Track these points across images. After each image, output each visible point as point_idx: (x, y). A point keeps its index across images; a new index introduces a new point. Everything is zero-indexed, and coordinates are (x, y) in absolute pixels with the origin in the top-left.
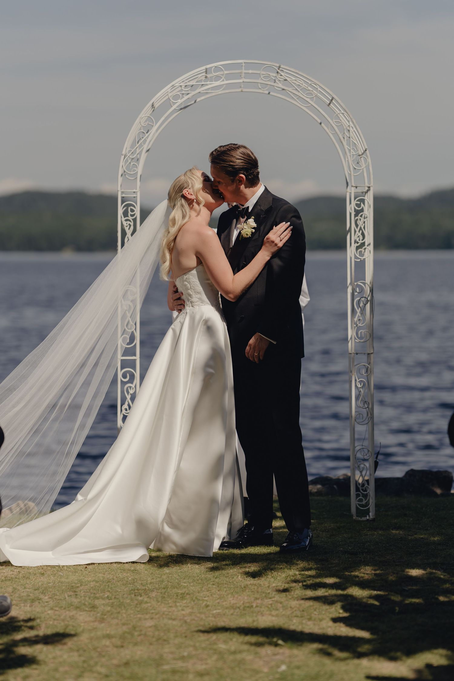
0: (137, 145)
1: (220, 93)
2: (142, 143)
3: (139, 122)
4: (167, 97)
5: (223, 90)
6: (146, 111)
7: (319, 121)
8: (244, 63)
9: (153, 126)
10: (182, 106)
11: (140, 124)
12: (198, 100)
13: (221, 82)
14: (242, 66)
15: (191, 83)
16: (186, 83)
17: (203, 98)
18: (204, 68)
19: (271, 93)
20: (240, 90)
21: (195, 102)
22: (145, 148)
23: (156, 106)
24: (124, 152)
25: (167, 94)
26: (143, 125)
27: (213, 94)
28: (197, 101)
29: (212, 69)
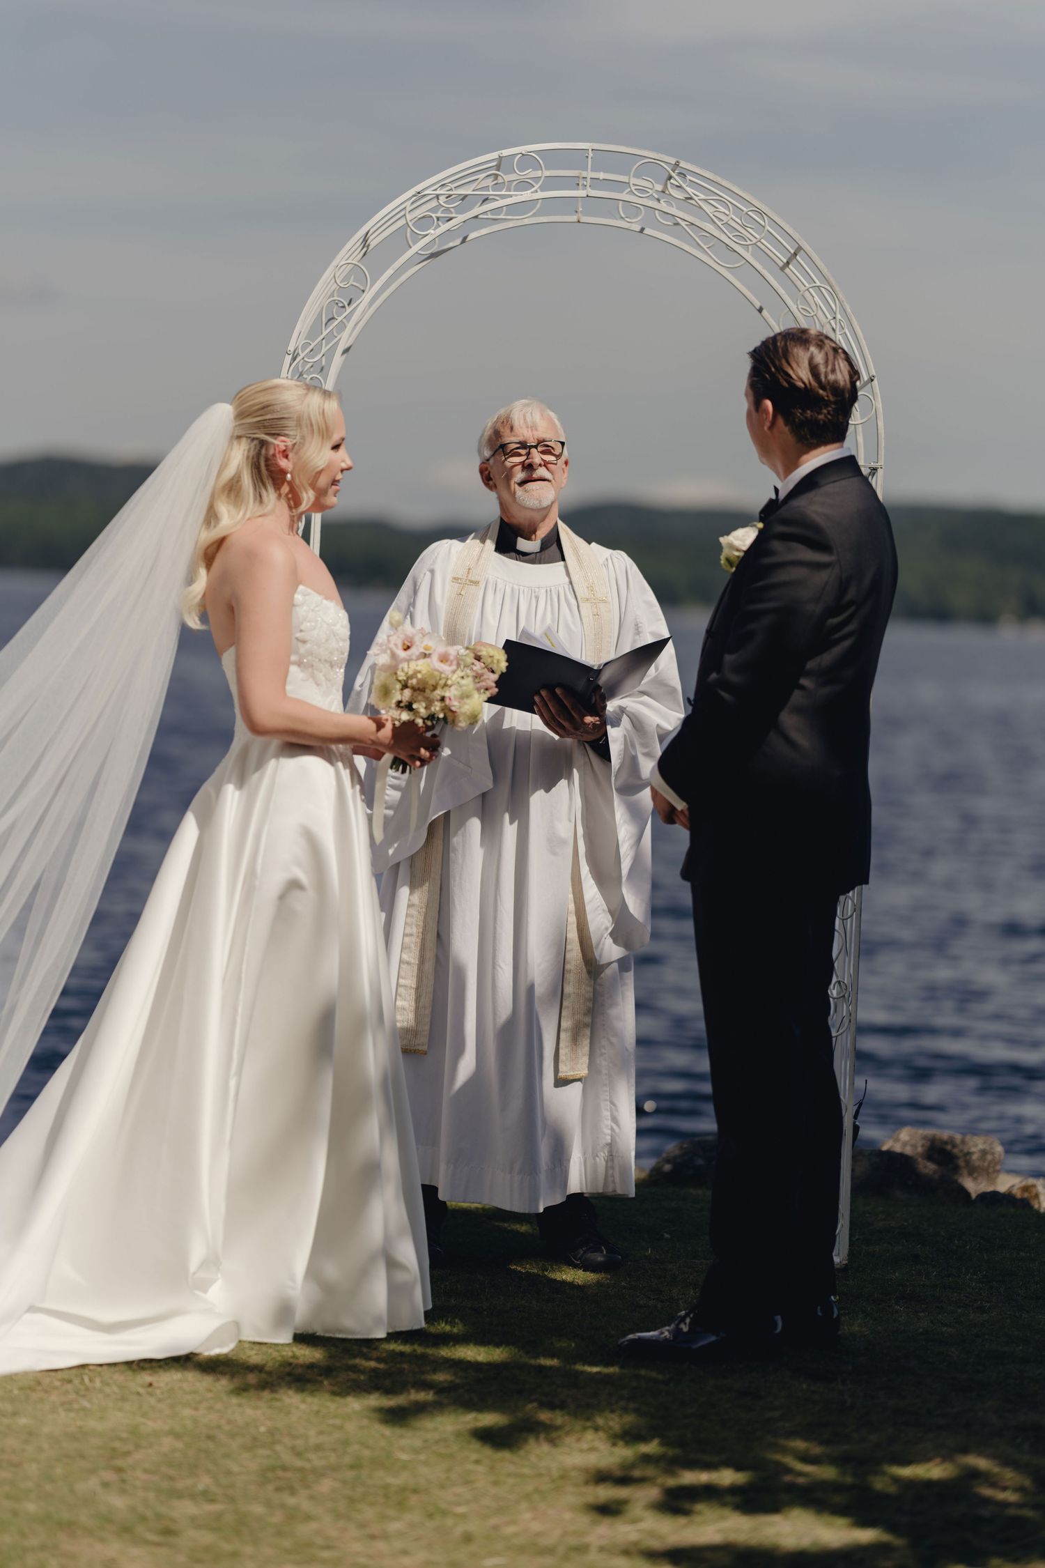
0: (325, 333)
1: (526, 222)
2: (334, 331)
3: (332, 275)
4: (402, 222)
5: (534, 215)
6: (349, 253)
7: (758, 305)
8: (592, 150)
9: (363, 291)
10: (435, 249)
11: (333, 281)
12: (472, 236)
13: (532, 193)
14: (587, 157)
15: (462, 191)
16: (451, 190)
17: (484, 231)
18: (495, 155)
19: (647, 231)
20: (574, 218)
21: (464, 240)
22: (345, 340)
23: (373, 243)
24: (291, 348)
25: (403, 213)
26: (341, 285)
27: (511, 224)
28: (468, 239)
29: (514, 159)
